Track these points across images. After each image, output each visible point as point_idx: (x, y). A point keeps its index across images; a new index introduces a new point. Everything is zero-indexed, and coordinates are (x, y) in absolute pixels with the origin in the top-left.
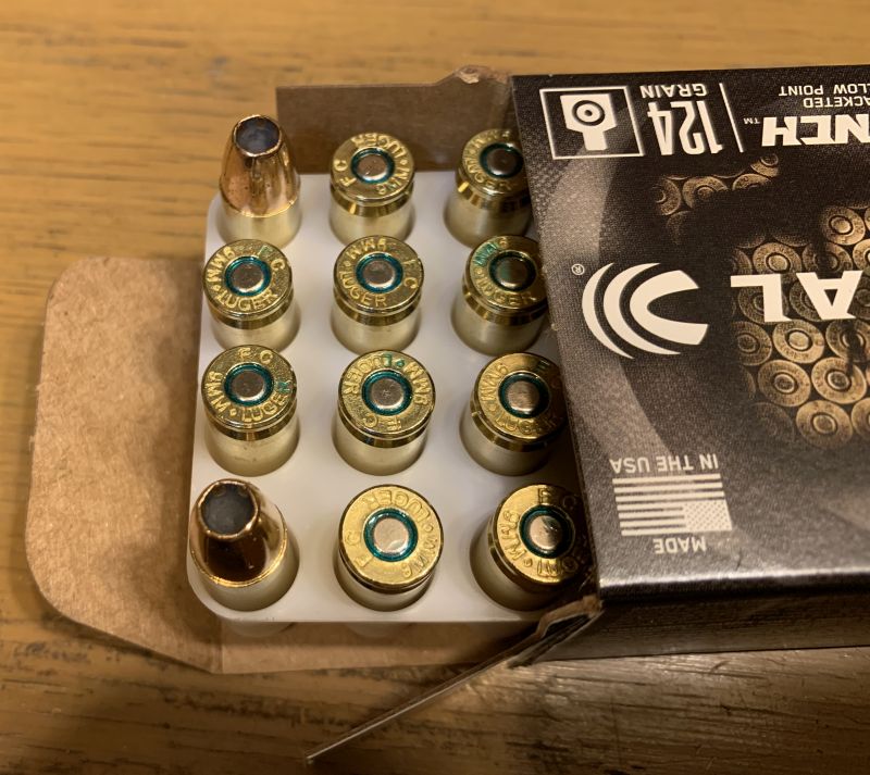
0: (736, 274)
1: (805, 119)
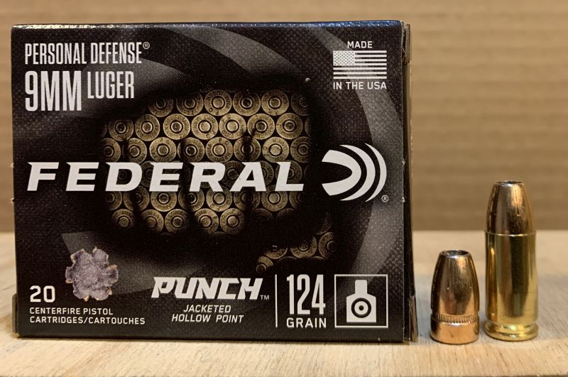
0: (299, 192)
1: (232, 297)
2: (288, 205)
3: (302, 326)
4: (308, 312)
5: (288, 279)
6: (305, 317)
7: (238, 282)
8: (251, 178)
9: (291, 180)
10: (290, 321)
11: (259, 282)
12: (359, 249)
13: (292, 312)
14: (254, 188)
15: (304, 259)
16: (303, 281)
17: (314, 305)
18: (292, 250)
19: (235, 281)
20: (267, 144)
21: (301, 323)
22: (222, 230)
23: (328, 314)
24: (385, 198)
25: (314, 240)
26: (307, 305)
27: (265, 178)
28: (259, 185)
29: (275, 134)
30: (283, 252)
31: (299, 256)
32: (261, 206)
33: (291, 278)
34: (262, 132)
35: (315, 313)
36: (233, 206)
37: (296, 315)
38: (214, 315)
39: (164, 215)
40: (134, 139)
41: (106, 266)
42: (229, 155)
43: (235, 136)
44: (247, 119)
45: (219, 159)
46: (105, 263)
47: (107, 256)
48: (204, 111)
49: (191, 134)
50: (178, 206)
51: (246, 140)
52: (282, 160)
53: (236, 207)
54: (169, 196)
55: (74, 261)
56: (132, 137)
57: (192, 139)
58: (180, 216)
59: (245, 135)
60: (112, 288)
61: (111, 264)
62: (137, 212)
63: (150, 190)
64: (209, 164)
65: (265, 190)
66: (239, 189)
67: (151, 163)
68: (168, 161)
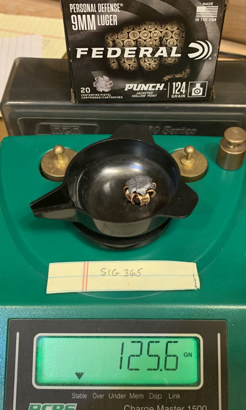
2: (175, 61)
4: (179, 93)
5: (173, 84)
6: (178, 95)
8: (162, 52)
9: (176, 53)
10: (173, 96)
11: (163, 85)
13: (174, 93)
14: (163, 56)
15: (179, 78)
16: (178, 84)
17: (181, 91)
18: (175, 75)
19: (155, 85)
20: (168, 41)
21: (176, 97)
22: (151, 69)
23: (186, 93)
24: (210, 58)
25: (183, 72)
26: (179, 91)
27: (167, 52)
28: (165, 55)
29: (172, 37)
30: (172, 76)
32: (165, 61)
33: (174, 84)
34: (167, 37)
35: (181, 93)
36: (155, 61)
38: (147, 95)
39: (129, 65)
40: (118, 40)
41: (108, 81)
42: (154, 44)
43: (157, 38)
44: (161, 32)
45: (151, 46)
46: (107, 80)
47: (109, 78)
48: (145, 29)
49: (140, 38)
50: (135, 62)
51: (161, 39)
52: (174, 46)
53: (156, 62)
54: (131, 59)
55: (96, 80)
56: (117, 39)
57: (140, 39)
58: (135, 65)
59: (160, 38)
60: (111, 88)
61: (110, 81)
62: (119, 64)
63: (124, 57)
64: (146, 48)
65: (167, 56)
66: (157, 56)
67: (125, 48)
68: (131, 47)
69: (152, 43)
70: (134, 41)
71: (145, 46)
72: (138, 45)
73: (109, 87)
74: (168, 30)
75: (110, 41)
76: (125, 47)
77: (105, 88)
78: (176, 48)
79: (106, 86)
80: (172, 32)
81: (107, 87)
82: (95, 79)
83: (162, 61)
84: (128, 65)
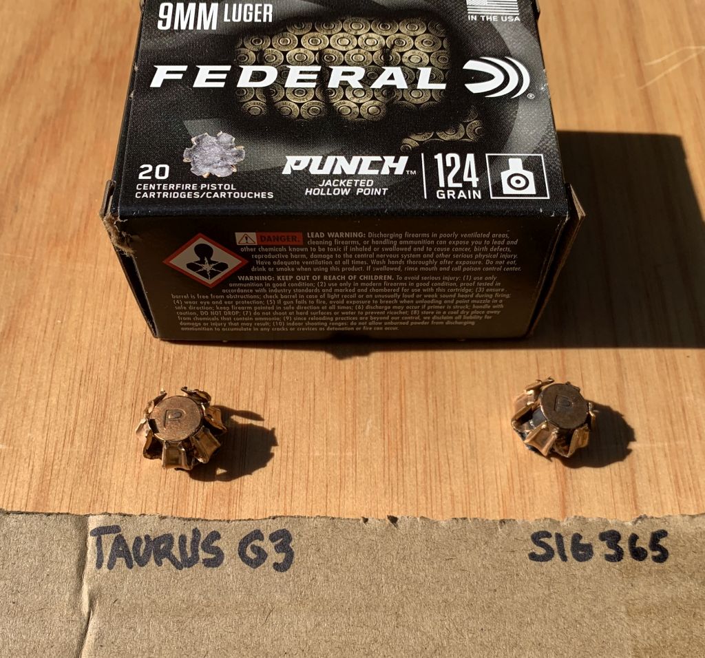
2: (432, 99)
3: (454, 198)
4: (460, 185)
5: (436, 157)
6: (457, 190)
7: (381, 160)
8: (392, 78)
9: (432, 80)
10: (440, 193)
11: (404, 160)
12: (509, 134)
13: (442, 184)
14: (395, 86)
16: (453, 159)
17: (466, 179)
18: (438, 134)
19: (378, 158)
20: (407, 55)
21: (453, 195)
22: (363, 117)
23: (482, 186)
24: (531, 96)
25: (461, 126)
26: (458, 178)
27: (406, 79)
29: (414, 48)
30: (429, 135)
31: (447, 139)
32: (403, 99)
33: (439, 157)
34: (402, 47)
35: (467, 186)
36: (374, 98)
37: (446, 188)
38: (354, 189)
39: (300, 105)
40: (270, 49)
41: (232, 147)
42: (369, 61)
43: (374, 49)
44: (385, 37)
45: (359, 64)
46: (230, 144)
47: (234, 139)
48: (343, 31)
49: (330, 46)
50: (315, 98)
51: (386, 51)
52: (422, 66)
53: (377, 100)
54: (306, 91)
55: (195, 144)
56: (269, 47)
57: (330, 50)
58: (318, 106)
59: (384, 48)
60: (236, 166)
61: (236, 145)
62: (270, 104)
63: (286, 86)
64: (348, 67)
65: (406, 87)
66: (380, 87)
67: (288, 66)
68: (306, 65)
69: (363, 58)
70: (315, 52)
71: (344, 64)
72: (325, 63)
73: (230, 163)
74: (401, 33)
75: (250, 51)
76: (289, 64)
77: (219, 164)
78: (429, 69)
79: (222, 159)
80: (414, 38)
81: (225, 163)
82: (193, 140)
83: (394, 99)
84: (296, 106)
